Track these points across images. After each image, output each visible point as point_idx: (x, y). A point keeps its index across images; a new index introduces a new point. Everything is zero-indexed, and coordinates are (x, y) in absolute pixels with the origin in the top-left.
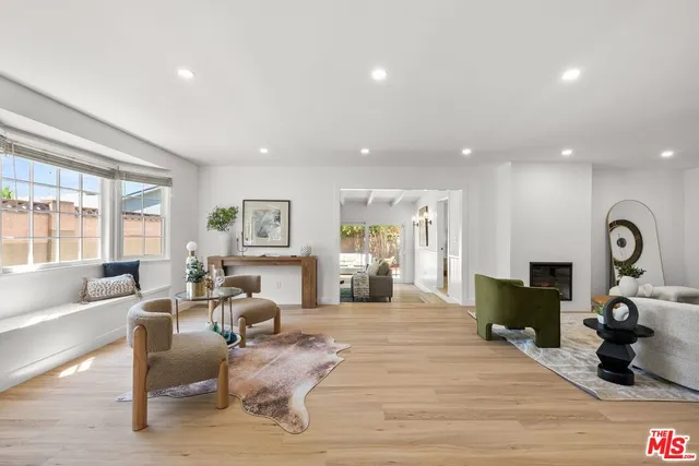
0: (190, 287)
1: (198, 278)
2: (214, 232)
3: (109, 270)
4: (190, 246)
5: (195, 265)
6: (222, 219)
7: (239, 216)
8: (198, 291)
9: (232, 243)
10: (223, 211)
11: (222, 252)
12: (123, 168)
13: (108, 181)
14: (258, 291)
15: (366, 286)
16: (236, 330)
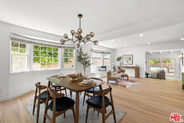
0: (113, 69)
1: (114, 68)
2: (117, 61)
3: (103, 67)
4: (113, 64)
5: (114, 66)
6: (119, 59)
7: (122, 58)
8: (114, 70)
9: (121, 64)
10: (119, 57)
11: (119, 65)
12: (104, 52)
13: (102, 54)
14: (125, 72)
15: (156, 75)
16: (120, 78)
